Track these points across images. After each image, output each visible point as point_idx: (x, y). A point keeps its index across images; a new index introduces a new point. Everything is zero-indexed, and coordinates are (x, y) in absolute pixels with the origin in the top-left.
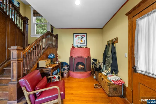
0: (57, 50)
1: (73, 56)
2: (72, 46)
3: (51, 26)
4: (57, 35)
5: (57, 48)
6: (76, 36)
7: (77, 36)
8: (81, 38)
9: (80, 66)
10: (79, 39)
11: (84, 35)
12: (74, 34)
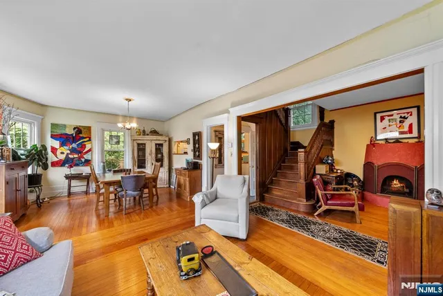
0: (332, 149)
1: (374, 162)
2: (371, 141)
3: (320, 107)
4: (332, 122)
5: (333, 146)
6: (382, 119)
7: (387, 118)
8: (399, 120)
9: (396, 184)
10: (391, 124)
11: (408, 113)
12: (375, 114)
